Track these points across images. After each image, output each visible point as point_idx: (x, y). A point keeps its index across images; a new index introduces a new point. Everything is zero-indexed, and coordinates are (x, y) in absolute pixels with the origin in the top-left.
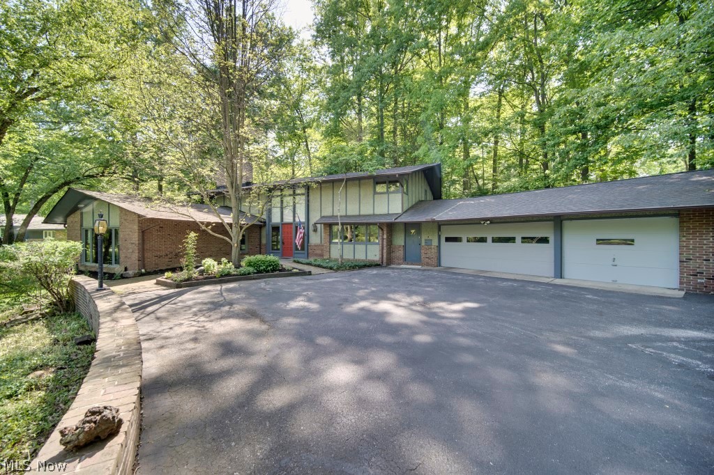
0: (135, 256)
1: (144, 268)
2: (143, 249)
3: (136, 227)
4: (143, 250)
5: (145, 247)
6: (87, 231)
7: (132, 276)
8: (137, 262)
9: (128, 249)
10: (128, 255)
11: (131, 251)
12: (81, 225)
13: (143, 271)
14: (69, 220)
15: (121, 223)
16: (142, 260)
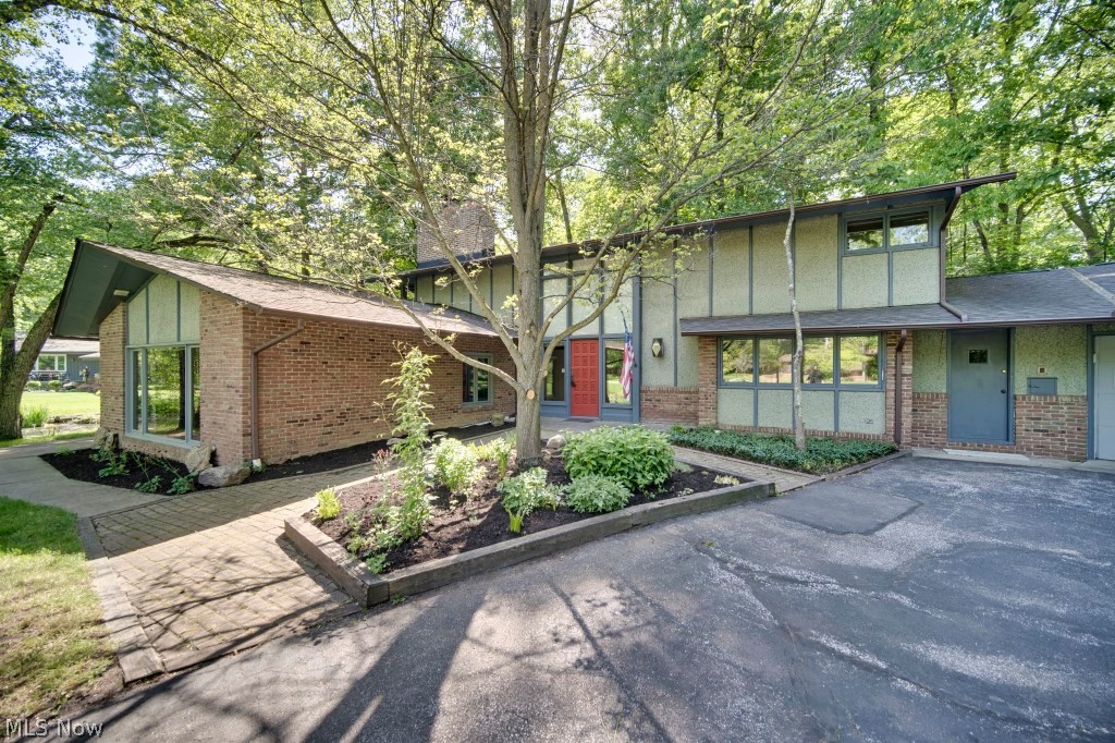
0: (236, 422)
1: (259, 455)
2: (258, 402)
3: (238, 342)
4: (255, 405)
5: (264, 398)
6: (136, 354)
7: (223, 482)
8: (240, 438)
9: (219, 402)
10: (221, 419)
11: (225, 407)
12: (125, 341)
13: (257, 463)
14: (104, 328)
15: (204, 332)
16: (255, 433)
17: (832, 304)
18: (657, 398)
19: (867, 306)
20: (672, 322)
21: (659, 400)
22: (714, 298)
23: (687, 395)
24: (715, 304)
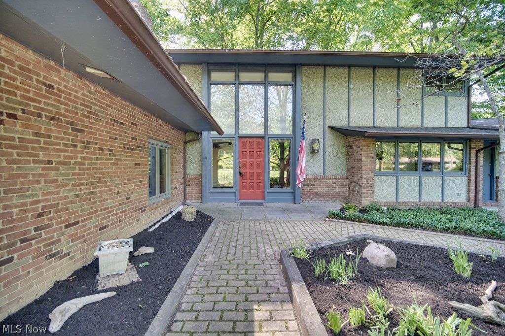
17: (419, 124)
18: (312, 183)
19: (436, 126)
20: (322, 128)
21: (314, 185)
22: (351, 113)
23: (334, 181)
24: (351, 118)
